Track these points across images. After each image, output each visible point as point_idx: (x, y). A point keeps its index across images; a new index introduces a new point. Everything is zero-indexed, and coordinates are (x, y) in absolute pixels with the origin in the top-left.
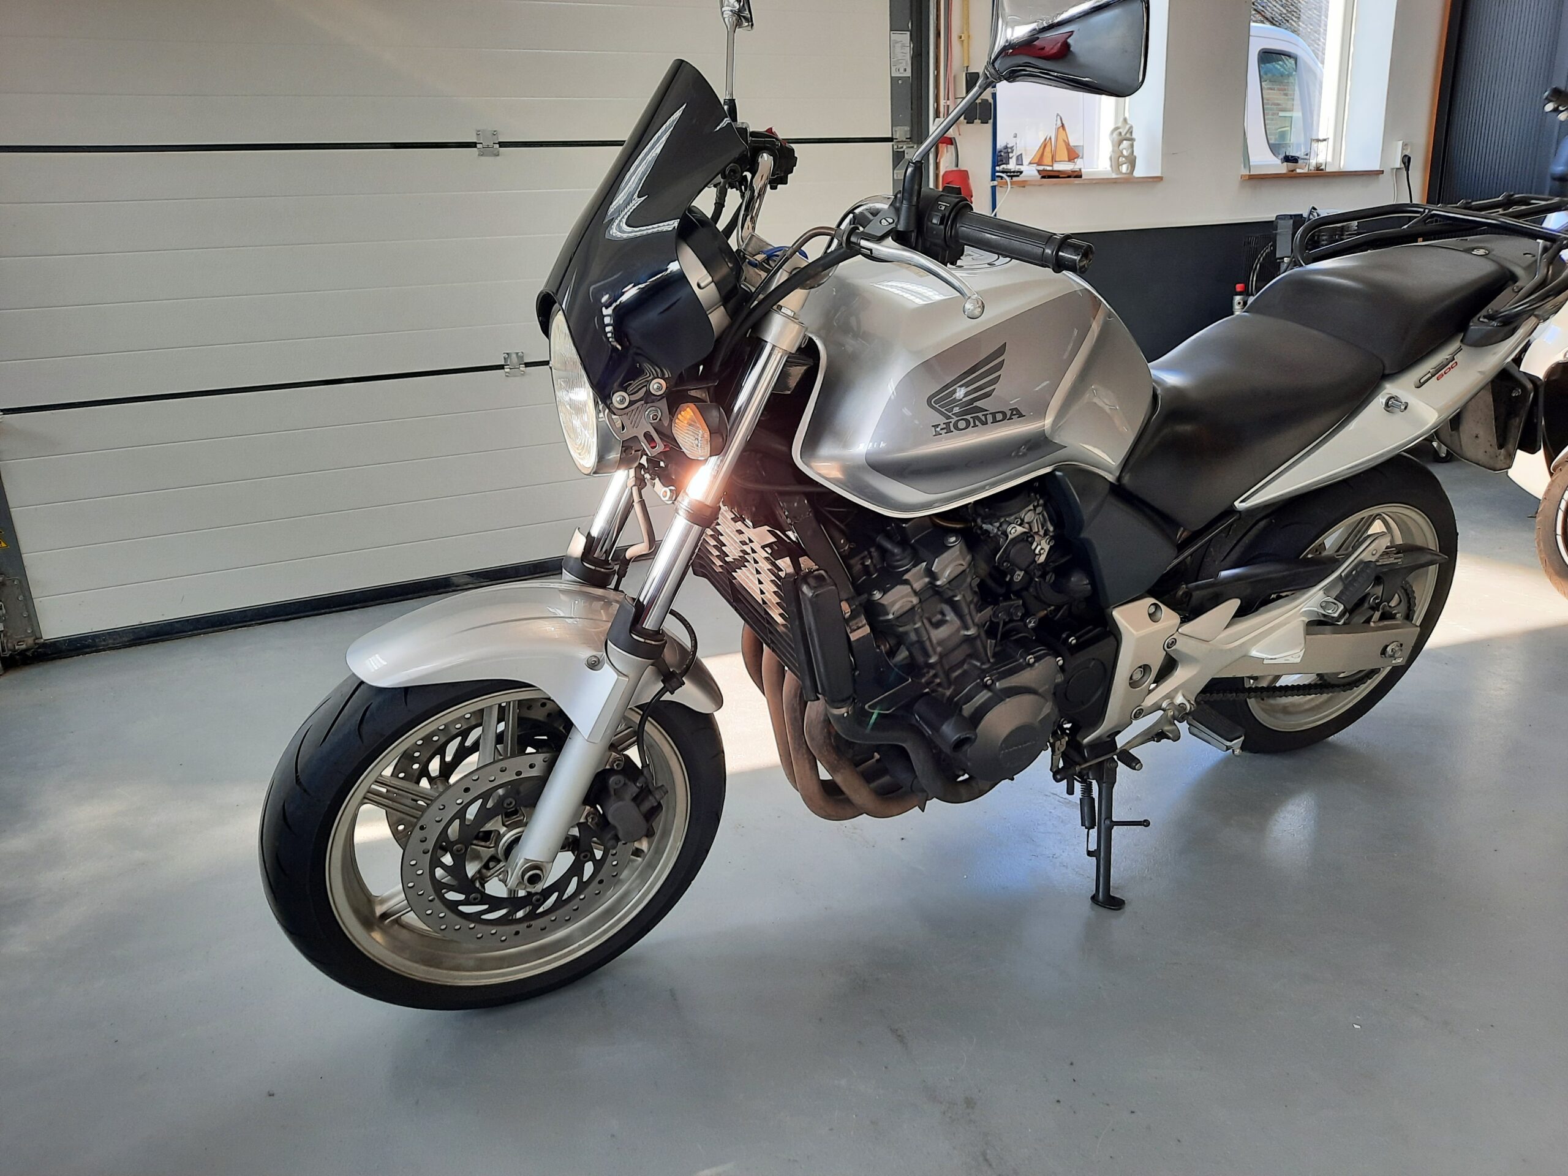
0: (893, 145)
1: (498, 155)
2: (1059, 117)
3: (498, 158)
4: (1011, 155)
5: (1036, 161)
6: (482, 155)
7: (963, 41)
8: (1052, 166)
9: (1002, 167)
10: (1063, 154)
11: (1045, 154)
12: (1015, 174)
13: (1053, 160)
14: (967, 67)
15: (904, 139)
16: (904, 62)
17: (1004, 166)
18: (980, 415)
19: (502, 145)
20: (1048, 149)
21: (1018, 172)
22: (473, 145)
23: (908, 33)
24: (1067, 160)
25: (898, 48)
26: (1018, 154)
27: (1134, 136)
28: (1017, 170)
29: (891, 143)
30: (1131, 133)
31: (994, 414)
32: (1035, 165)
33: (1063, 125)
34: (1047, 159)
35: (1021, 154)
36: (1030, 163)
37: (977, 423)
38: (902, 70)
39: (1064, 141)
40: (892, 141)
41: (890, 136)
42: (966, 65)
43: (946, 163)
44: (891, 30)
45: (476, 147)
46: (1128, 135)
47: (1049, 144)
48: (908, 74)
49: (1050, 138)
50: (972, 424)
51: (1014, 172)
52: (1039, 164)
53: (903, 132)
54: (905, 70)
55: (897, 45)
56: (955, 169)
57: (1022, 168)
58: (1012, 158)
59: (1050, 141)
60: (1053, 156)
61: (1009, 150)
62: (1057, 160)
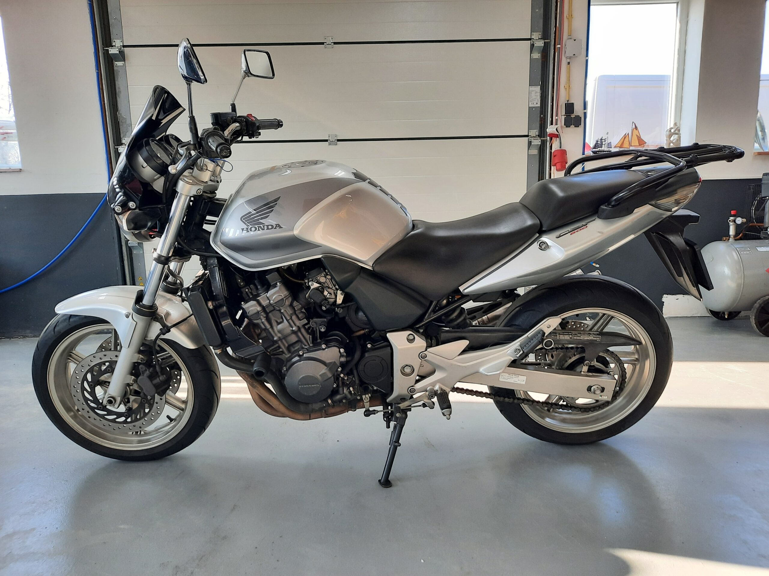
0: (528, 139)
1: (337, 145)
2: (634, 124)
3: (337, 146)
4: (604, 143)
5: (619, 145)
6: (330, 144)
7: (566, 88)
9: (599, 149)
10: (635, 142)
11: (625, 142)
12: (606, 152)
13: (630, 145)
14: (568, 100)
15: (535, 136)
16: (536, 100)
17: (600, 149)
18: (261, 225)
19: (339, 140)
20: (627, 139)
22: (326, 141)
23: (539, 86)
24: (638, 145)
25: (533, 93)
26: (608, 143)
27: (681, 132)
28: (608, 150)
29: (527, 138)
30: (679, 130)
31: (268, 226)
32: (618, 148)
33: (636, 128)
34: (626, 144)
35: (611, 142)
36: (615, 147)
37: (260, 229)
38: (535, 104)
39: (637, 136)
40: (528, 137)
41: (527, 134)
42: (567, 100)
43: (556, 146)
44: (529, 86)
45: (327, 141)
46: (677, 132)
47: (627, 137)
48: (539, 105)
49: (628, 134)
50: (258, 229)
52: (620, 147)
53: (535, 132)
54: (537, 103)
55: (532, 92)
56: (560, 149)
58: (605, 144)
59: (628, 135)
60: (629, 143)
61: (603, 141)
62: (632, 145)
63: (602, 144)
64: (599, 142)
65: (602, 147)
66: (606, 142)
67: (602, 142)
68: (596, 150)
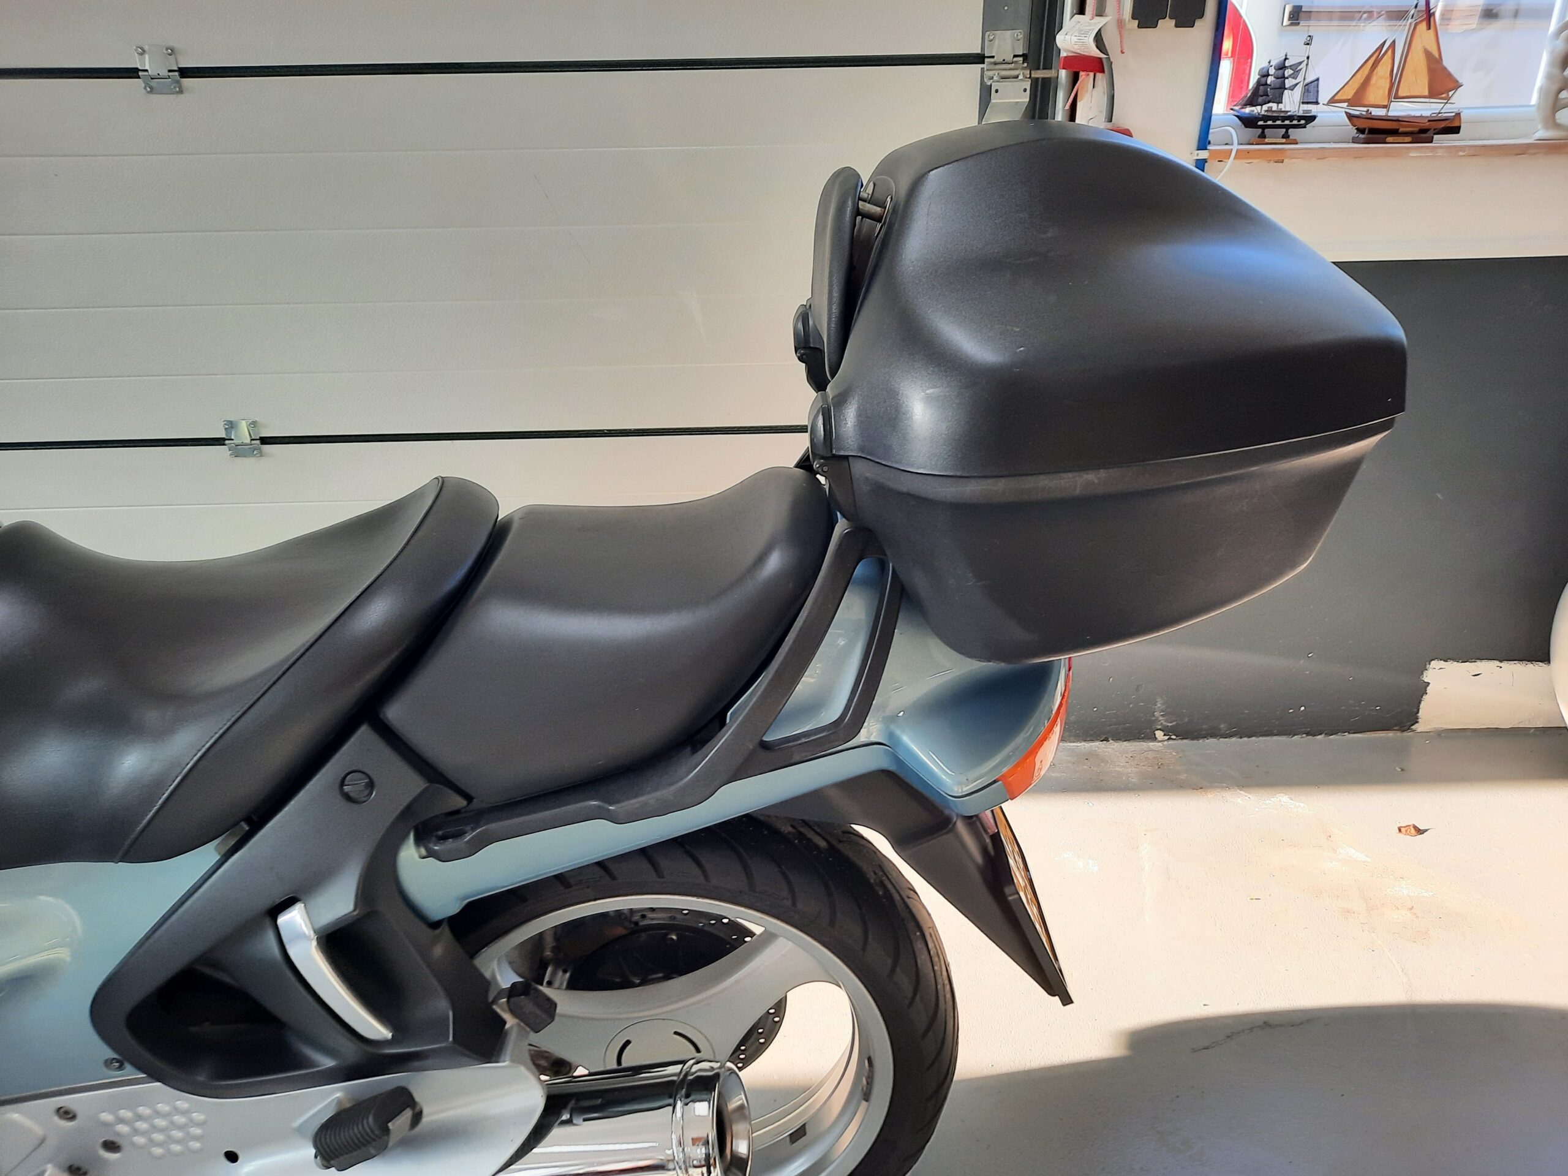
0: (982, 69)
1: (180, 92)
3: (181, 96)
4: (1289, 83)
5: (1349, 93)
6: (152, 90)
8: (1386, 108)
9: (1265, 107)
10: (1417, 79)
11: (1373, 80)
12: (1295, 122)
13: (1394, 94)
15: (1009, 58)
17: (1274, 106)
19: (186, 73)
20: (1383, 69)
21: (1300, 118)
22: (132, 73)
24: (1427, 94)
26: (1307, 81)
28: (1301, 113)
29: (981, 66)
32: (1345, 105)
33: (1429, 18)
34: (1378, 91)
35: (1318, 80)
39: (1428, 54)
40: (982, 63)
41: (977, 51)
43: (1090, 110)
45: (135, 76)
47: (1387, 59)
49: (1393, 45)
51: (1291, 118)
52: (1354, 103)
56: (1108, 124)
57: (1313, 109)
58: (1292, 88)
59: (1390, 52)
60: (1392, 85)
61: (1288, 72)
62: (1401, 94)
63: (1283, 88)
64: (1270, 80)
65: (1280, 102)
66: (1300, 78)
67: (1284, 77)
68: (1257, 110)
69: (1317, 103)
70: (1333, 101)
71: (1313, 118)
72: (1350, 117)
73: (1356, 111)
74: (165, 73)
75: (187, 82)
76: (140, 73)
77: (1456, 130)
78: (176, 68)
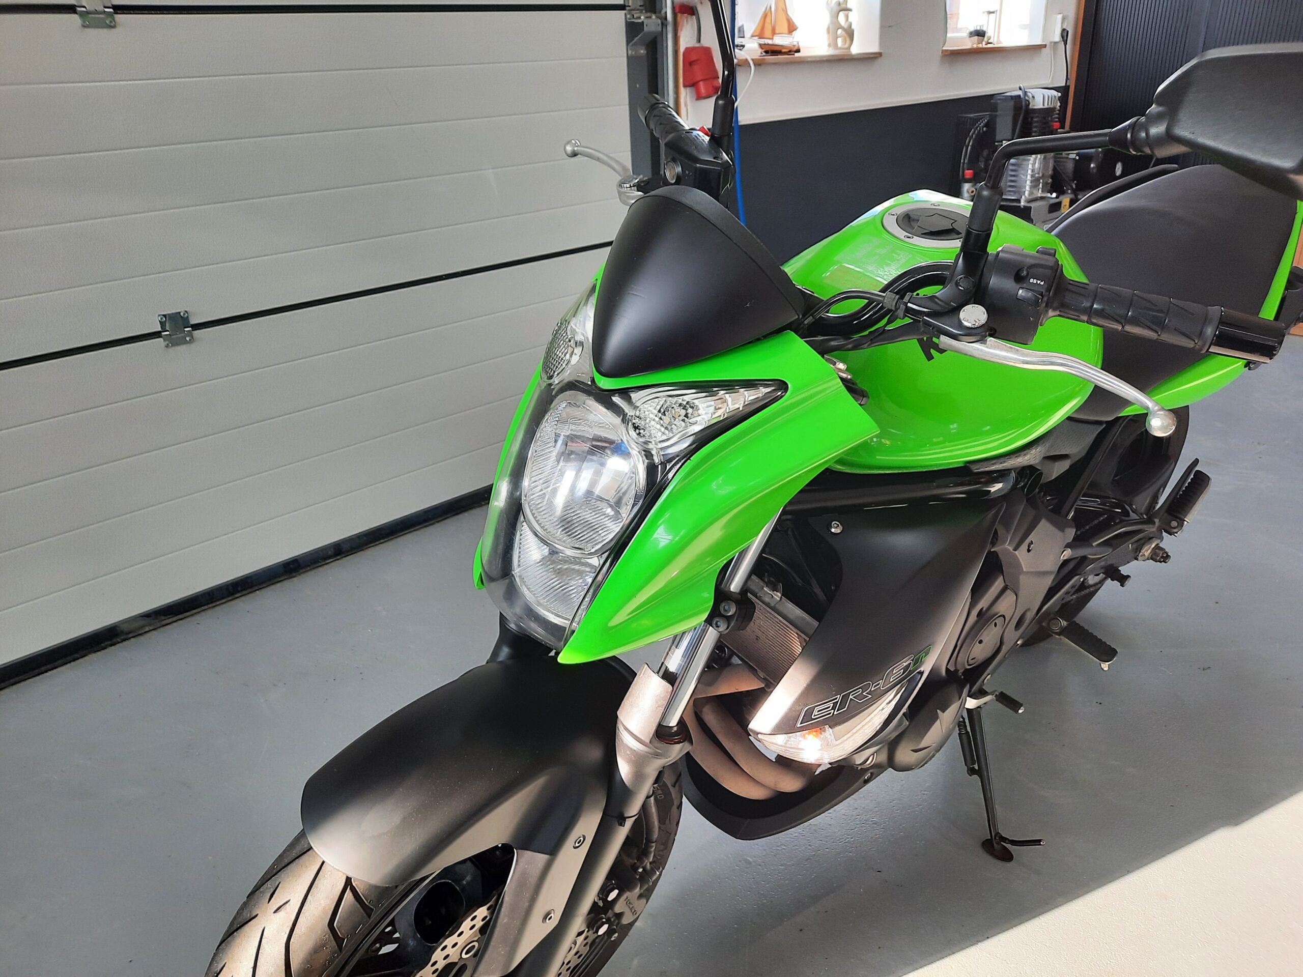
0: (626, 14)
1: (114, 27)
3: (113, 30)
5: (758, 33)
6: (85, 24)
8: (772, 39)
10: (783, 26)
11: (766, 25)
13: (774, 33)
15: (637, 7)
19: (119, 9)
20: (768, 20)
21: (740, 46)
22: (70, 9)
24: (786, 32)
27: (849, 6)
29: (623, 12)
32: (756, 38)
34: (768, 32)
39: (784, 11)
40: (626, 9)
41: (622, 3)
45: (76, 12)
46: (844, 5)
47: (769, 14)
49: (770, 7)
52: (761, 37)
56: (697, 45)
59: (770, 11)
60: (773, 28)
62: (778, 33)
69: (744, 37)
70: (753, 36)
71: (743, 46)
72: (761, 46)
73: (762, 41)
74: (101, 8)
75: (120, 18)
76: (79, 9)
77: (798, 51)
78: (110, 5)
